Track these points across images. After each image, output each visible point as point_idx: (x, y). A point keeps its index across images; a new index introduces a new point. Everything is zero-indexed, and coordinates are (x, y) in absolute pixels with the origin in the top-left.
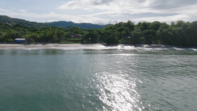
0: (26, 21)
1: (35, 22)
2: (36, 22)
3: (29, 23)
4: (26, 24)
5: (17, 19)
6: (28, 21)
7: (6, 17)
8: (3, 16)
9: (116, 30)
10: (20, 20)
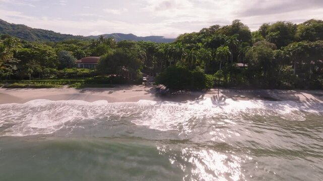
0: (55, 33)
1: (69, 35)
2: (72, 35)
3: (60, 37)
4: (53, 38)
5: (41, 30)
6: (59, 34)
7: (23, 26)
8: (18, 25)
9: (200, 44)
10: (46, 31)
